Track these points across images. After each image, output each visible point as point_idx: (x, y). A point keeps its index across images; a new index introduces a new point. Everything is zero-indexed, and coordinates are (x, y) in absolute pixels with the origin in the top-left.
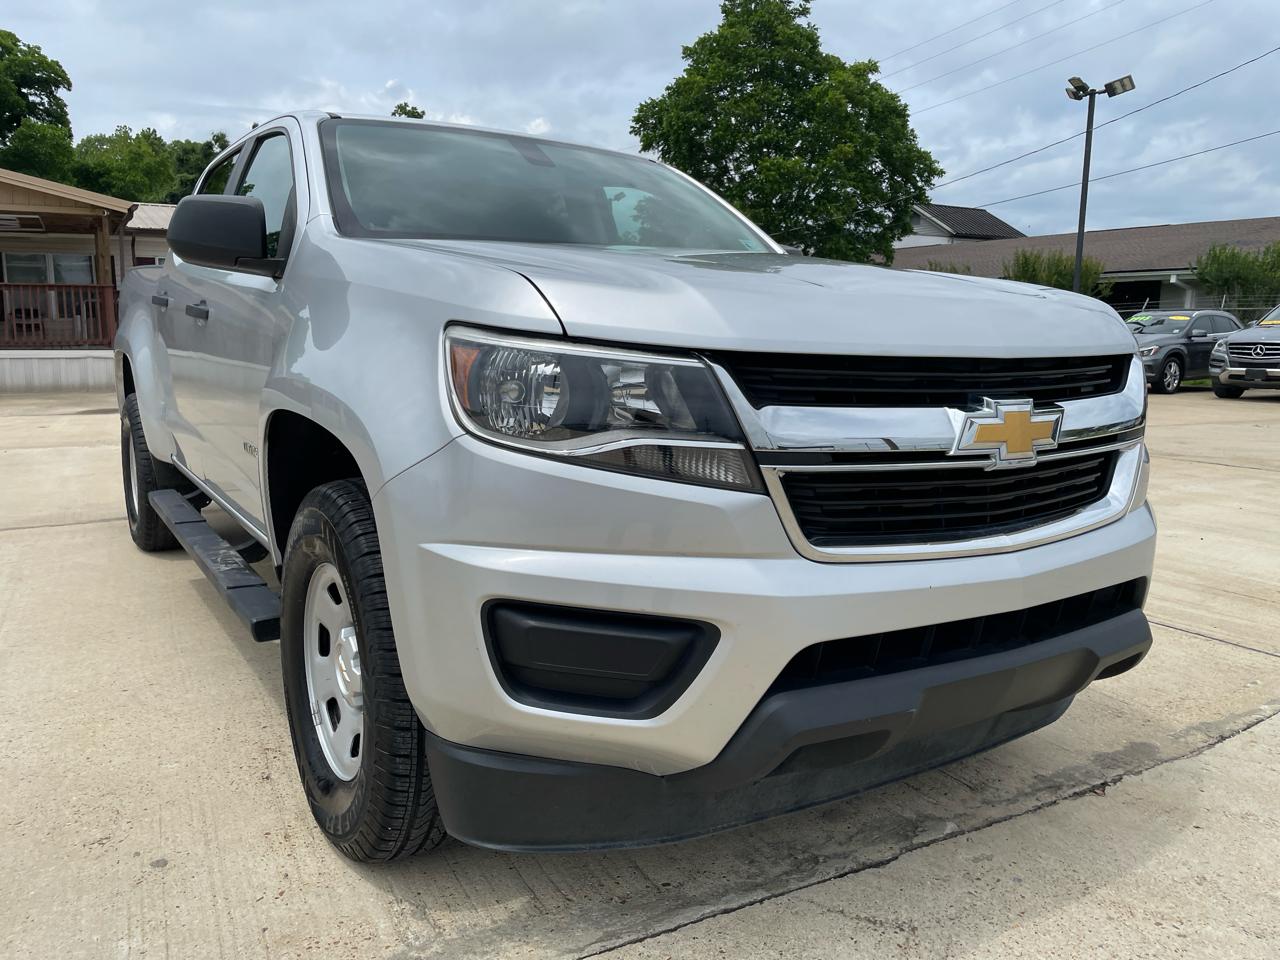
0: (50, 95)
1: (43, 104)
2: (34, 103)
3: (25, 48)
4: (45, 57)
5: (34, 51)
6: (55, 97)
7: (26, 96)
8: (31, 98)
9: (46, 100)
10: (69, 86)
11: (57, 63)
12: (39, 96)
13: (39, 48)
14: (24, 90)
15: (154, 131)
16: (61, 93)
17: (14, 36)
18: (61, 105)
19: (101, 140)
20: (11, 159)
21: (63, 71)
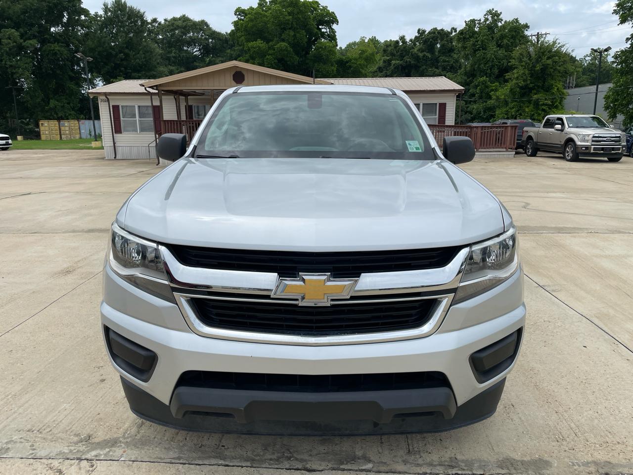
0: (330, 28)
1: (327, 32)
2: (323, 32)
3: (322, 8)
4: (329, 11)
5: (325, 8)
6: (332, 29)
7: (320, 29)
8: (323, 30)
9: (328, 30)
10: (337, 22)
11: (333, 13)
12: (326, 29)
13: (327, 7)
14: (320, 27)
15: (375, 37)
16: (334, 26)
17: (318, 2)
18: (333, 31)
19: (354, 44)
20: (313, 58)
21: (336, 16)
